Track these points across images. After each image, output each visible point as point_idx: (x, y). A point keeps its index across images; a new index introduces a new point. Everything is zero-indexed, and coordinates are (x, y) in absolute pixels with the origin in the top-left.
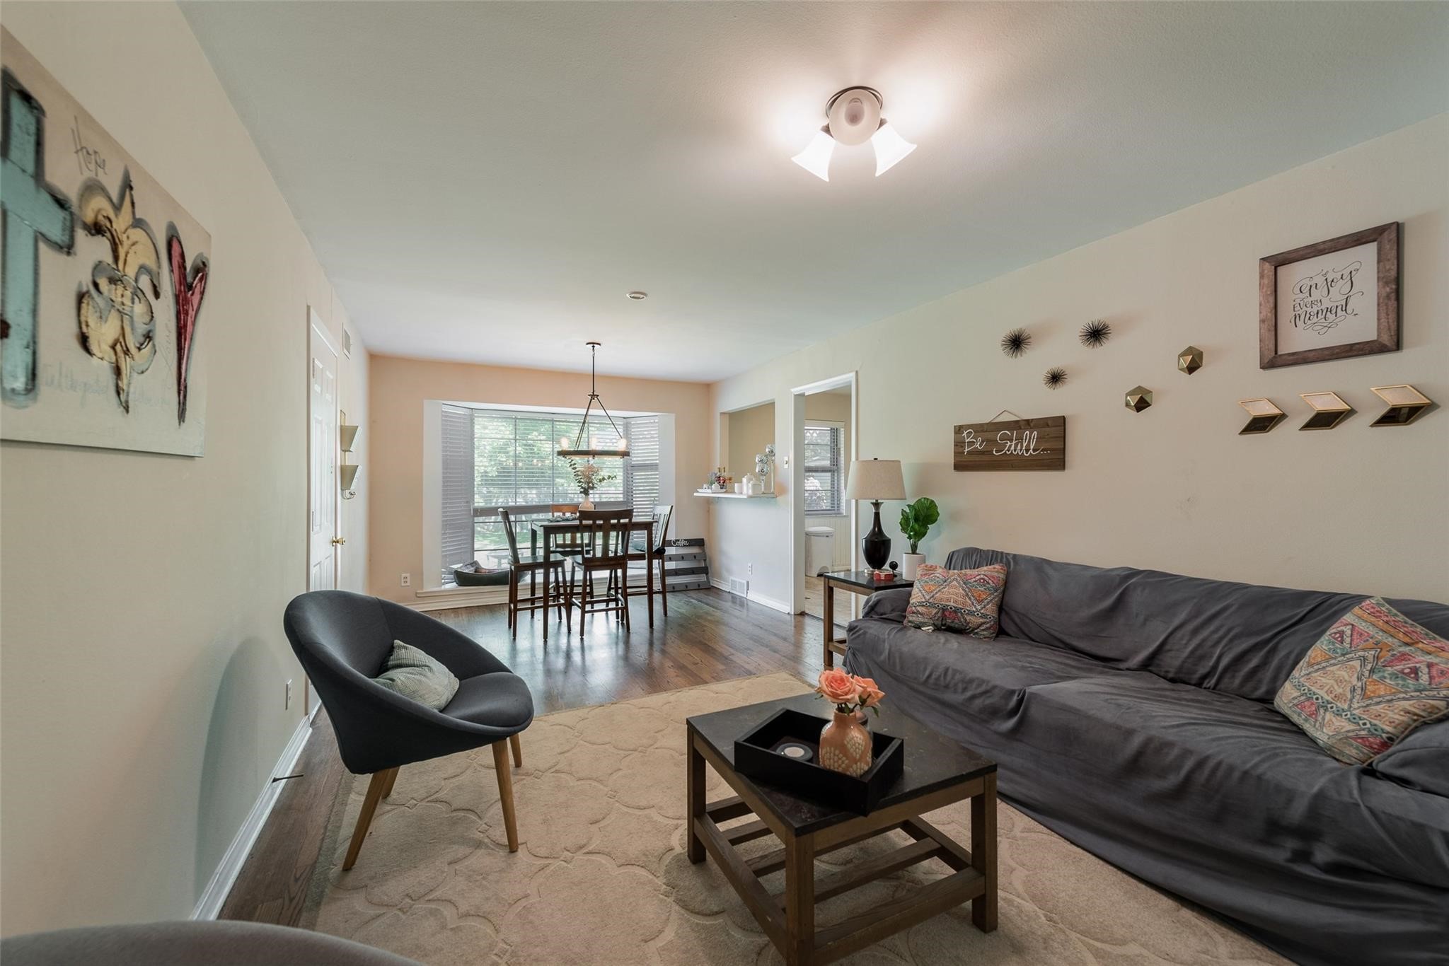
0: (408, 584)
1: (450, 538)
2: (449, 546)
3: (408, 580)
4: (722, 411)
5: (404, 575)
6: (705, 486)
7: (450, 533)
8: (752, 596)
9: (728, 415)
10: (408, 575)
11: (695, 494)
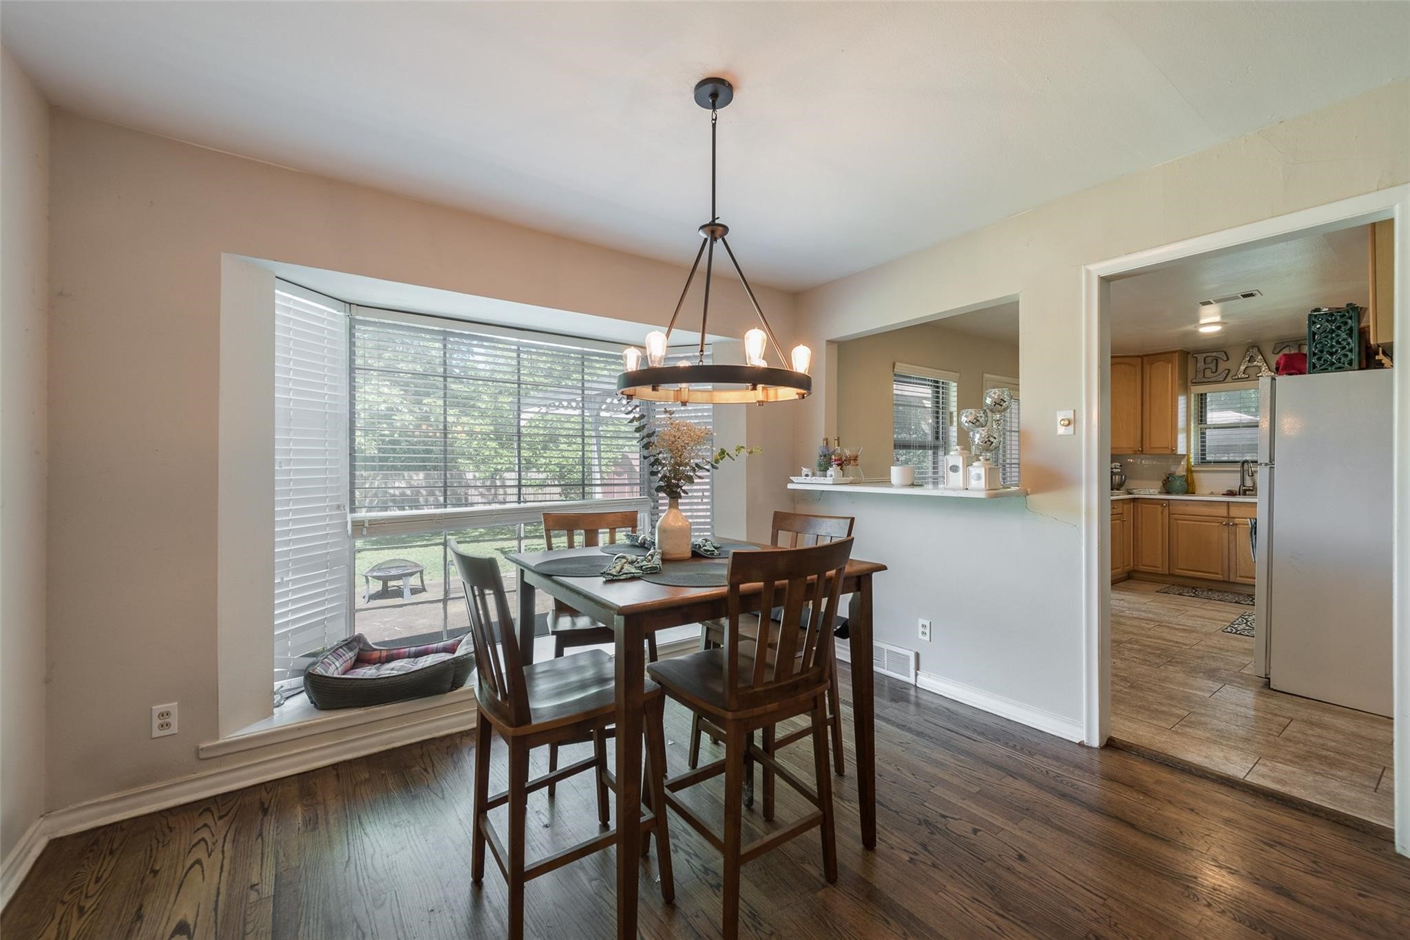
0: (174, 729)
1: (294, 591)
2: (294, 611)
3: (174, 720)
4: (829, 339)
5: (158, 708)
6: (805, 471)
7: (295, 581)
8: (927, 681)
9: (836, 345)
10: (172, 706)
11: (790, 486)
